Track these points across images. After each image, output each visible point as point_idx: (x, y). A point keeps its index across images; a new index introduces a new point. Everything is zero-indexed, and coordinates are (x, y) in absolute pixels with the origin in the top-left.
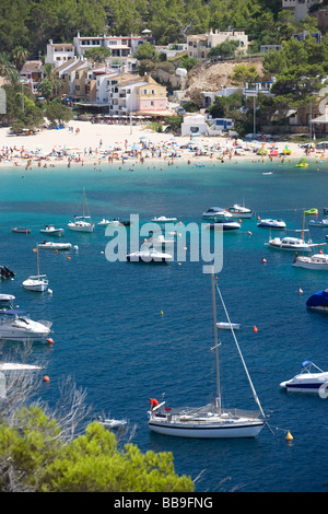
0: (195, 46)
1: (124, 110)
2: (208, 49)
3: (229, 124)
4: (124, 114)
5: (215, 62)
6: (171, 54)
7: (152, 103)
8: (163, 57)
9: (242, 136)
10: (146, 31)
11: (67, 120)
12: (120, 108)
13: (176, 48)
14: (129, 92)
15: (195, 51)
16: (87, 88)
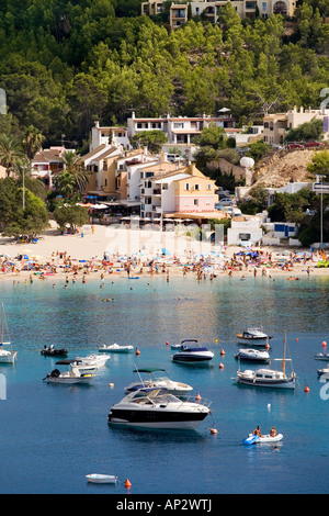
0: (272, 129)
1: (159, 210)
2: (287, 132)
3: (292, 229)
4: (159, 215)
5: (291, 149)
6: (242, 139)
7: (196, 202)
8: (232, 143)
9: (305, 245)
10: (224, 110)
11: (81, 223)
12: (154, 207)
13: (250, 131)
14: (165, 187)
15: (270, 134)
16: (117, 182)
